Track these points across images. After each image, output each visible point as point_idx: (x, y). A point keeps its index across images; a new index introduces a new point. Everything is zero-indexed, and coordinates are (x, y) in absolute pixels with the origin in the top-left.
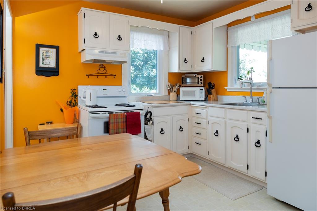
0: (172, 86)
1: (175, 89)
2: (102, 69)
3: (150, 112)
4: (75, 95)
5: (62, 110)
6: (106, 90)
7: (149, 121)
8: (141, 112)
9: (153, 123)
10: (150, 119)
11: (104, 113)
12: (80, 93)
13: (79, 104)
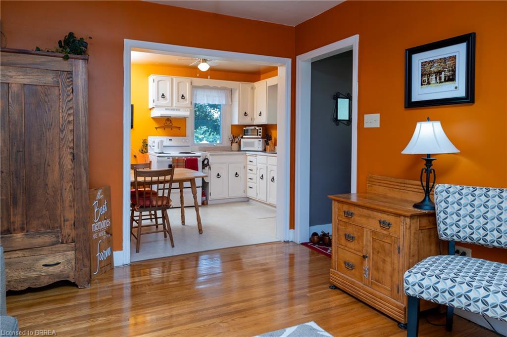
0: (234, 137)
1: (236, 140)
2: (168, 122)
3: (207, 159)
4: (145, 145)
5: (135, 156)
6: (171, 140)
7: (206, 166)
8: (199, 159)
9: (210, 168)
10: (208, 164)
11: (169, 157)
12: (150, 143)
13: (149, 151)
